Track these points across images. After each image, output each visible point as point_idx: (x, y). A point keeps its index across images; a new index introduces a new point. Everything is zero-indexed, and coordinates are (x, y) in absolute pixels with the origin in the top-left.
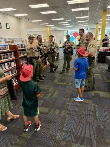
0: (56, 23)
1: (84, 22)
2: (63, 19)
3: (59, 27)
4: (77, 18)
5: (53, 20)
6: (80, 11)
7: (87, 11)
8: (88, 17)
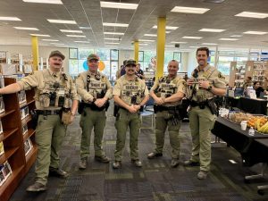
0: (55, 31)
1: (115, 36)
2: (74, 22)
3: (61, 41)
4: (104, 24)
5: (51, 21)
6: (116, 9)
7: (130, 12)
8: (127, 25)
